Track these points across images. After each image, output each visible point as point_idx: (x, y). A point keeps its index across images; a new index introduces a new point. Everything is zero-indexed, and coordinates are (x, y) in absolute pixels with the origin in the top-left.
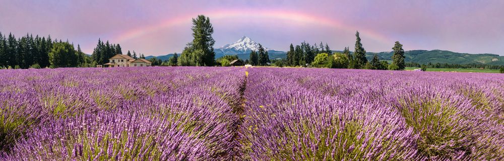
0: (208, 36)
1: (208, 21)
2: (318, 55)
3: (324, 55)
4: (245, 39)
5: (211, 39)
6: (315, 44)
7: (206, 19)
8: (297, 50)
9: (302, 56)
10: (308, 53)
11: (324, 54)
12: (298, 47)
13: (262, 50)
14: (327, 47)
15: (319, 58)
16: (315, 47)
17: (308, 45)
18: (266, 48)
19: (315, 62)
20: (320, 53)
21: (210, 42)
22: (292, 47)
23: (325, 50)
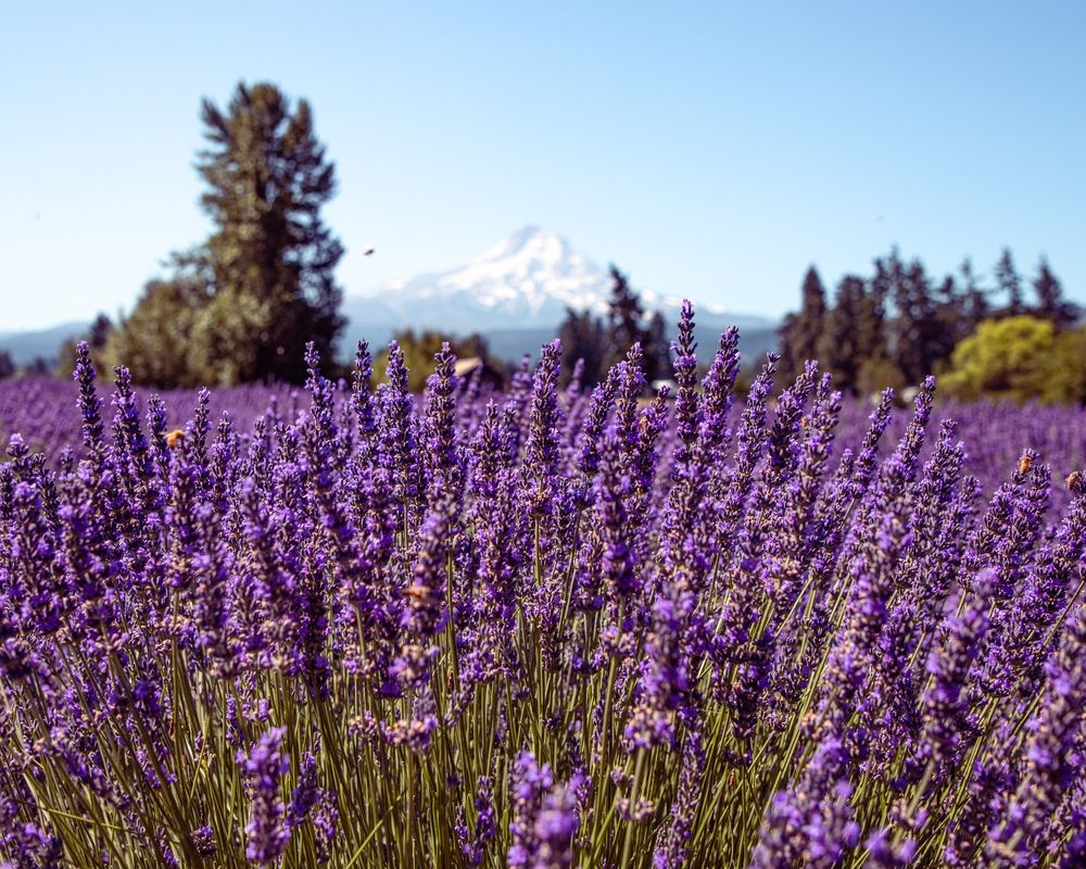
0: (304, 219)
1: (303, 125)
2: (986, 329)
3: (1025, 334)
4: (534, 243)
5: (314, 235)
6: (966, 269)
7: (293, 109)
8: (846, 304)
9: (877, 339)
10: (916, 324)
11: (1022, 322)
12: (851, 284)
13: (626, 302)
14: (1047, 284)
15: (985, 353)
16: (961, 285)
17: (917, 272)
18: (658, 295)
19: (960, 376)
20: (999, 316)
21: (309, 254)
22: (812, 284)
23: (1031, 298)
